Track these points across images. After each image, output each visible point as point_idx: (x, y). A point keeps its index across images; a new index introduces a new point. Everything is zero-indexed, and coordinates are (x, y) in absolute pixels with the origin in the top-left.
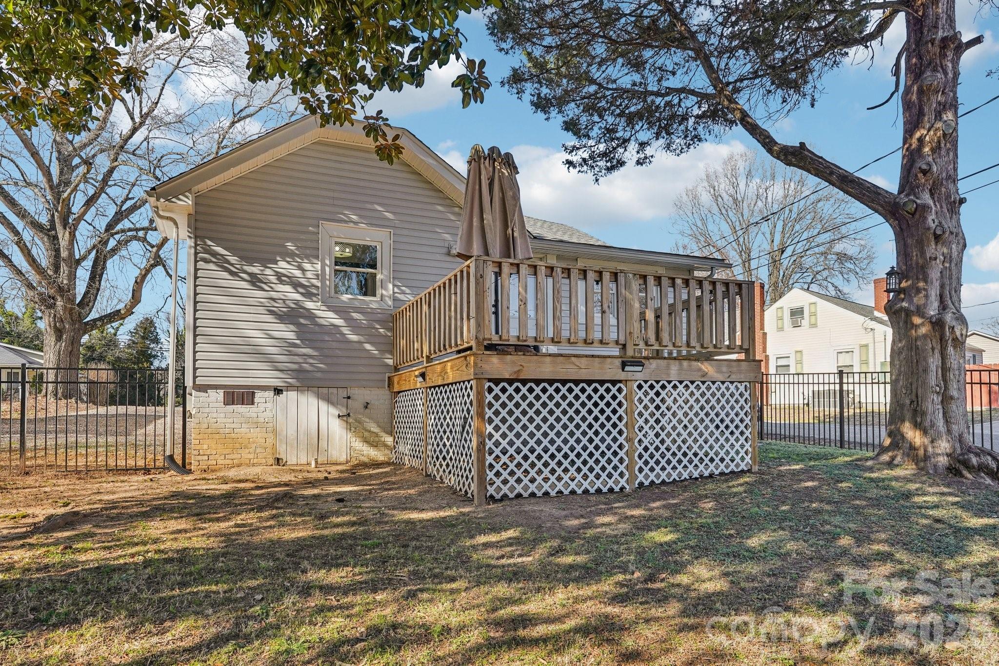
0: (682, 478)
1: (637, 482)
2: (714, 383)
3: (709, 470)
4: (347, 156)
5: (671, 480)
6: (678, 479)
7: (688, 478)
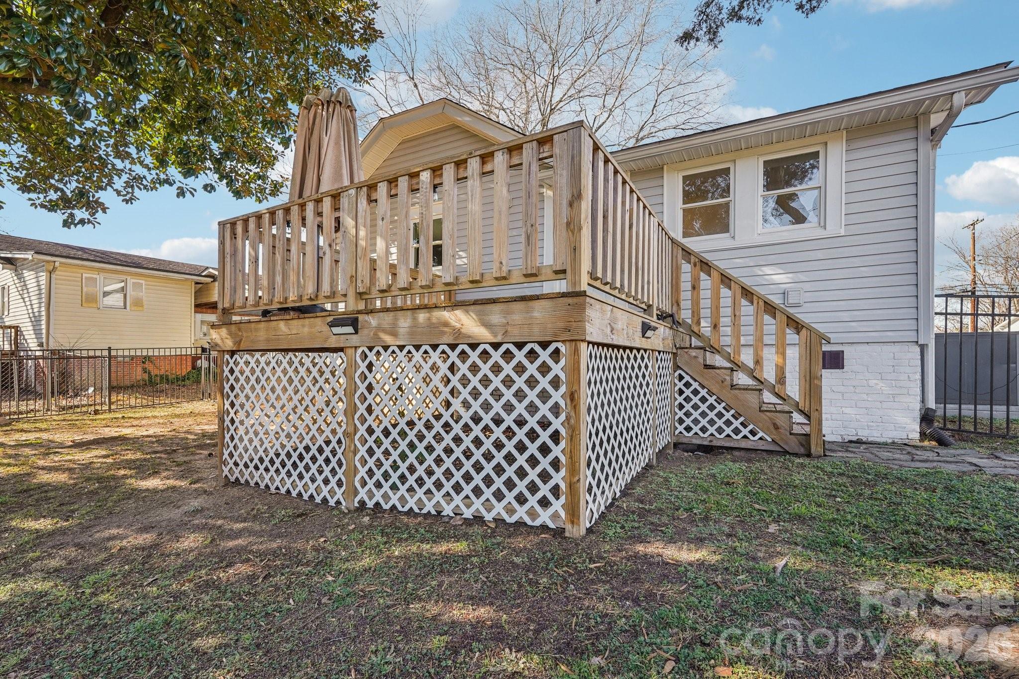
0: (425, 511)
1: (357, 500)
2: (473, 346)
3: (473, 509)
4: (420, 145)
5: (406, 509)
6: (416, 510)
7: (433, 512)
